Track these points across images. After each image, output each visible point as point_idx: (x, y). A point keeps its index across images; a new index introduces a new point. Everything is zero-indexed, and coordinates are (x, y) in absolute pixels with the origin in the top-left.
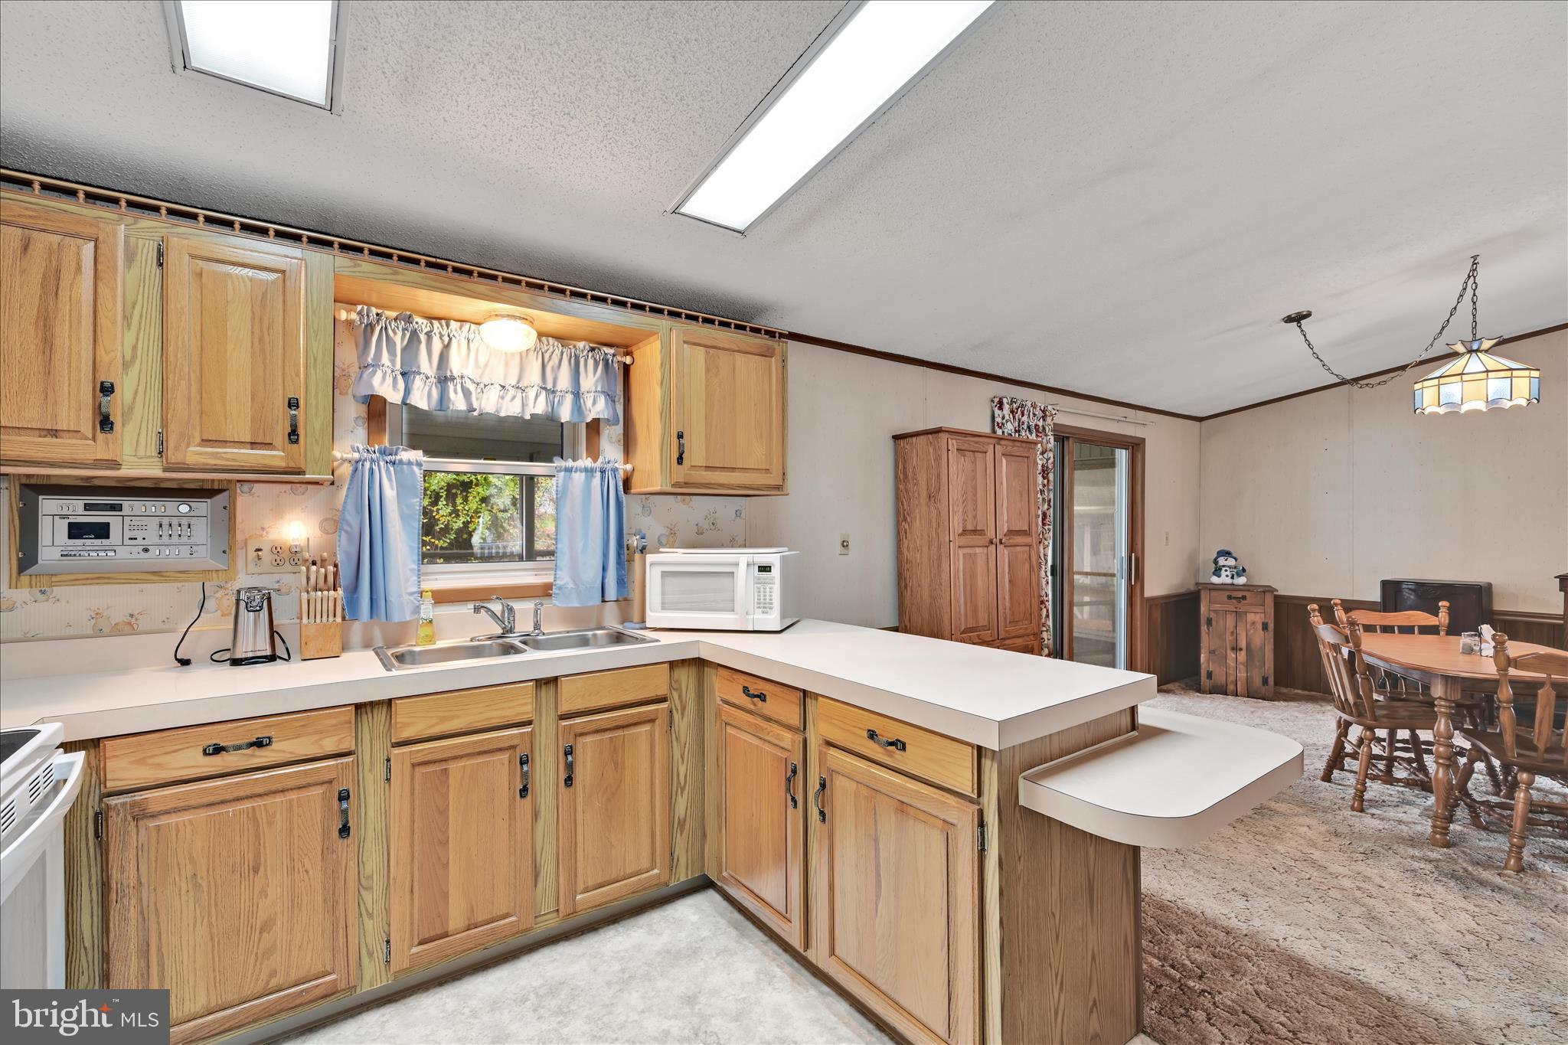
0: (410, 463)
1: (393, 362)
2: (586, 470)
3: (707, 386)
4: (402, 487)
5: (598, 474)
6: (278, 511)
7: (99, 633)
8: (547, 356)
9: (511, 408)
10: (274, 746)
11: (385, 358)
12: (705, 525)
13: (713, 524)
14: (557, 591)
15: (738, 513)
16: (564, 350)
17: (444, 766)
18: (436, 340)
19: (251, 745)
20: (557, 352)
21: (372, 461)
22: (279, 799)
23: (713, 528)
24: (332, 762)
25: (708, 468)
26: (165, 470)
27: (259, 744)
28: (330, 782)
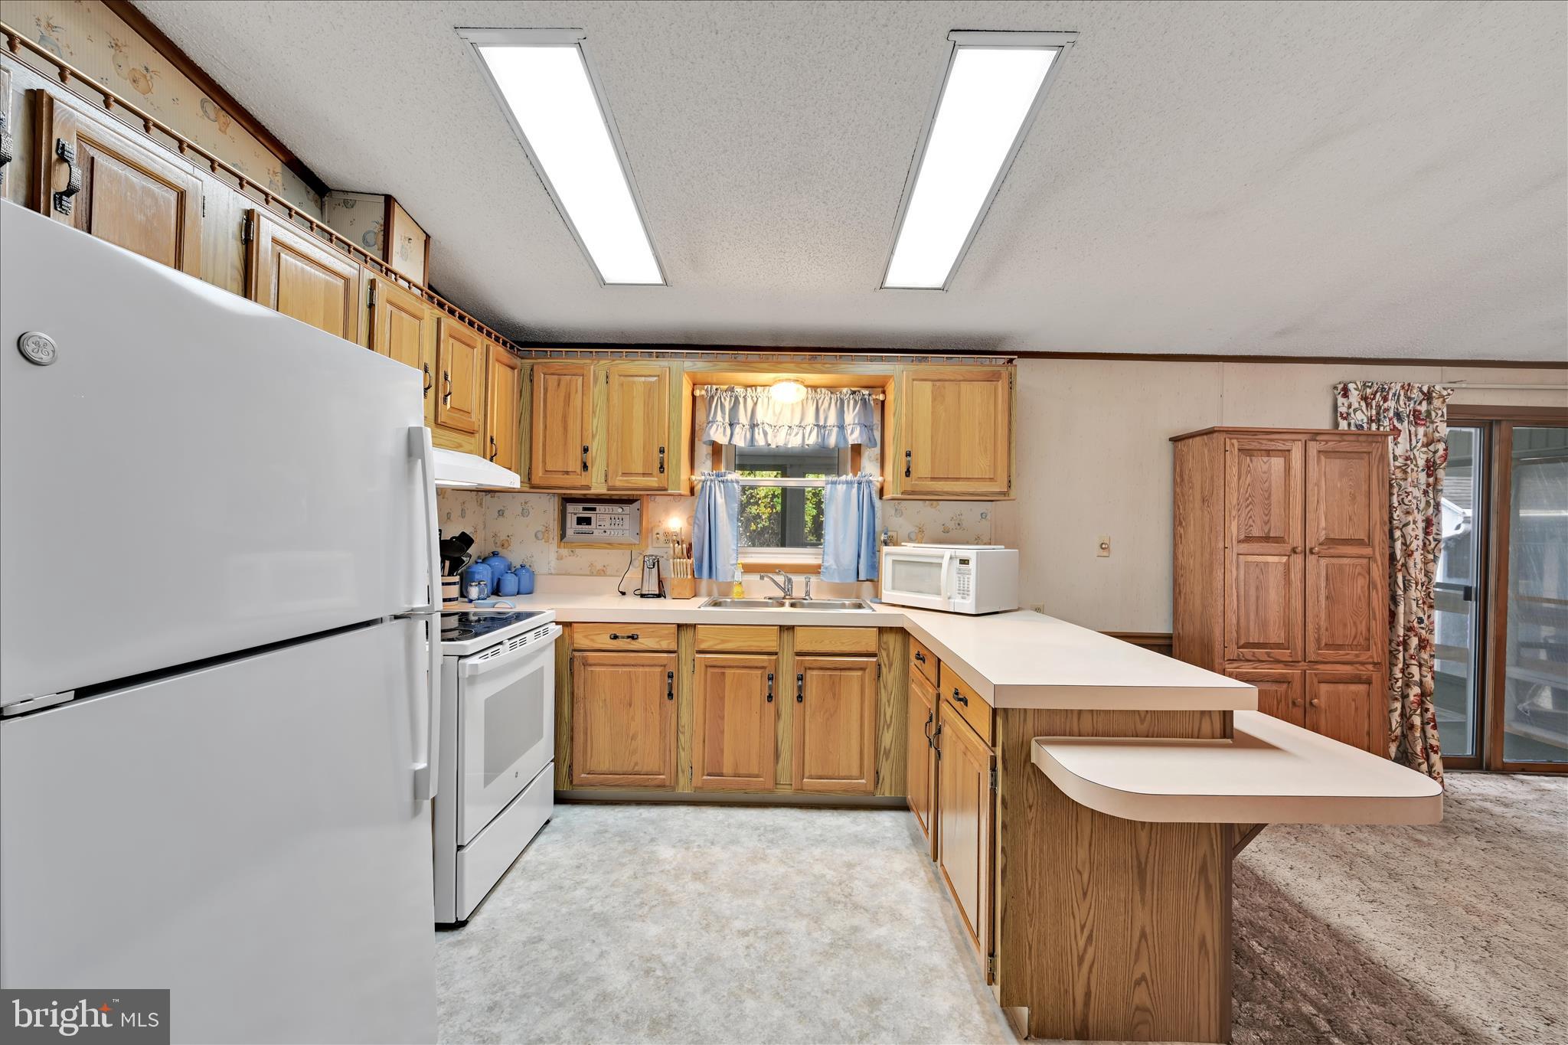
0: (732, 481)
1: (724, 418)
2: (847, 482)
3: (933, 413)
4: (728, 496)
5: (856, 485)
6: (667, 511)
7: (592, 574)
8: (820, 402)
9: (795, 442)
10: (640, 640)
11: (719, 417)
12: (951, 525)
13: (959, 524)
14: (824, 570)
15: (983, 516)
16: (833, 396)
17: (723, 670)
18: (749, 400)
19: (629, 637)
20: (827, 398)
21: (711, 481)
22: (641, 669)
23: (959, 527)
24: (665, 655)
25: (933, 479)
26: (608, 490)
27: (633, 637)
28: (665, 666)
